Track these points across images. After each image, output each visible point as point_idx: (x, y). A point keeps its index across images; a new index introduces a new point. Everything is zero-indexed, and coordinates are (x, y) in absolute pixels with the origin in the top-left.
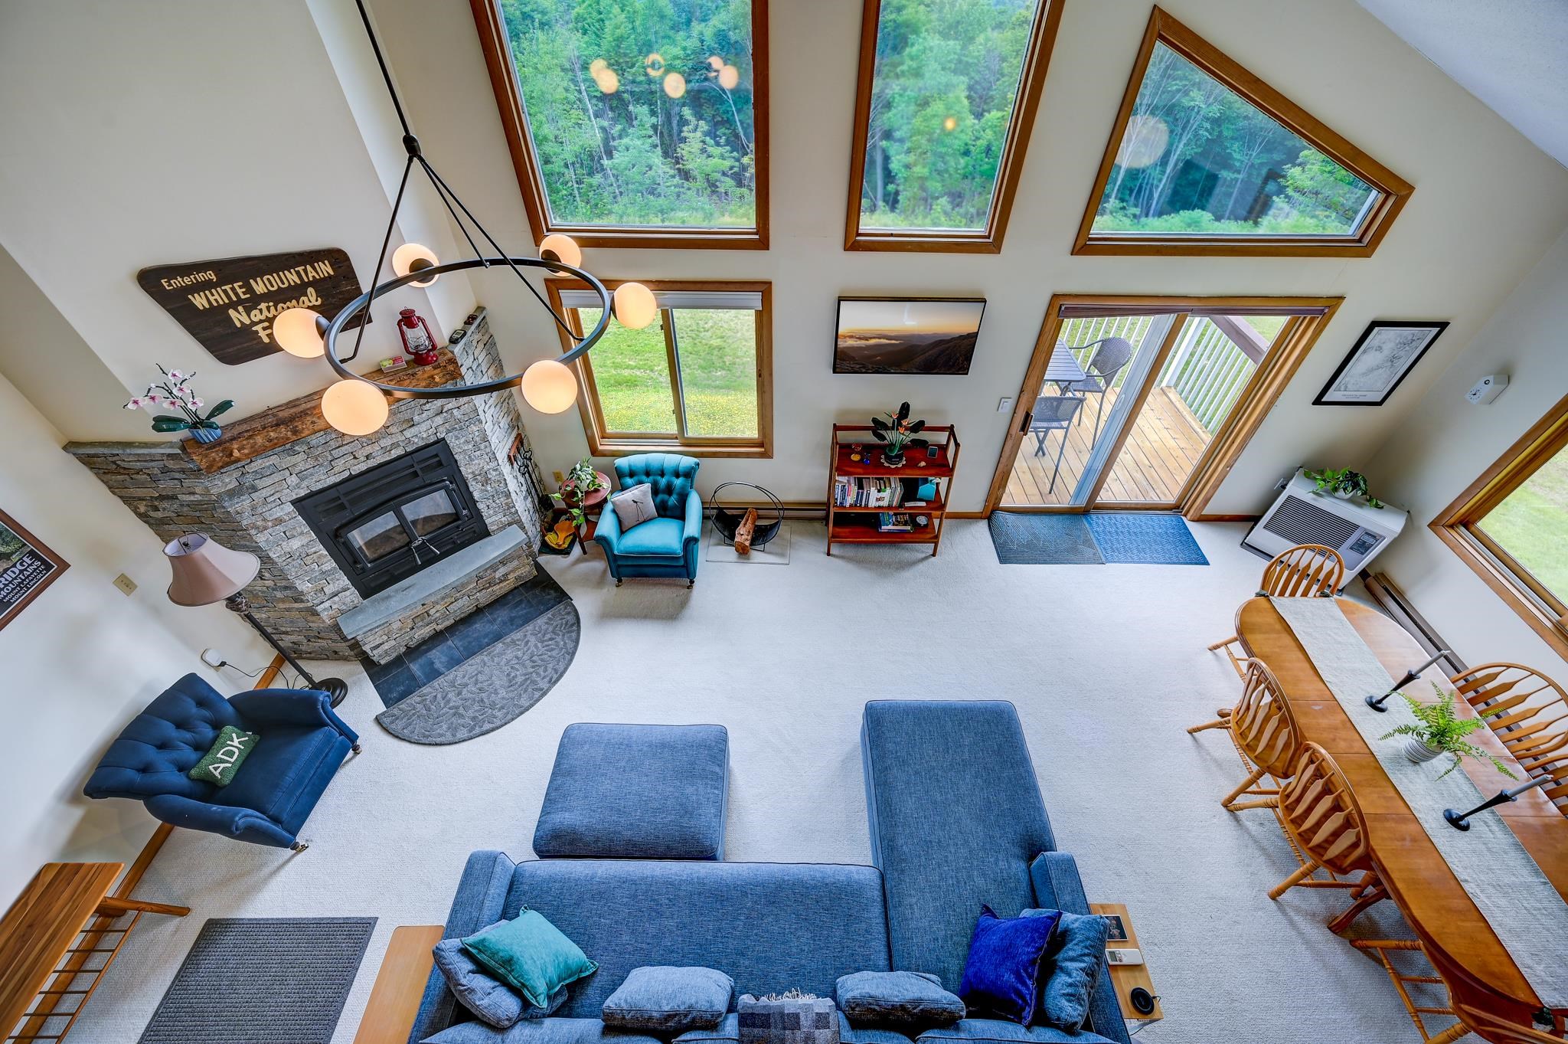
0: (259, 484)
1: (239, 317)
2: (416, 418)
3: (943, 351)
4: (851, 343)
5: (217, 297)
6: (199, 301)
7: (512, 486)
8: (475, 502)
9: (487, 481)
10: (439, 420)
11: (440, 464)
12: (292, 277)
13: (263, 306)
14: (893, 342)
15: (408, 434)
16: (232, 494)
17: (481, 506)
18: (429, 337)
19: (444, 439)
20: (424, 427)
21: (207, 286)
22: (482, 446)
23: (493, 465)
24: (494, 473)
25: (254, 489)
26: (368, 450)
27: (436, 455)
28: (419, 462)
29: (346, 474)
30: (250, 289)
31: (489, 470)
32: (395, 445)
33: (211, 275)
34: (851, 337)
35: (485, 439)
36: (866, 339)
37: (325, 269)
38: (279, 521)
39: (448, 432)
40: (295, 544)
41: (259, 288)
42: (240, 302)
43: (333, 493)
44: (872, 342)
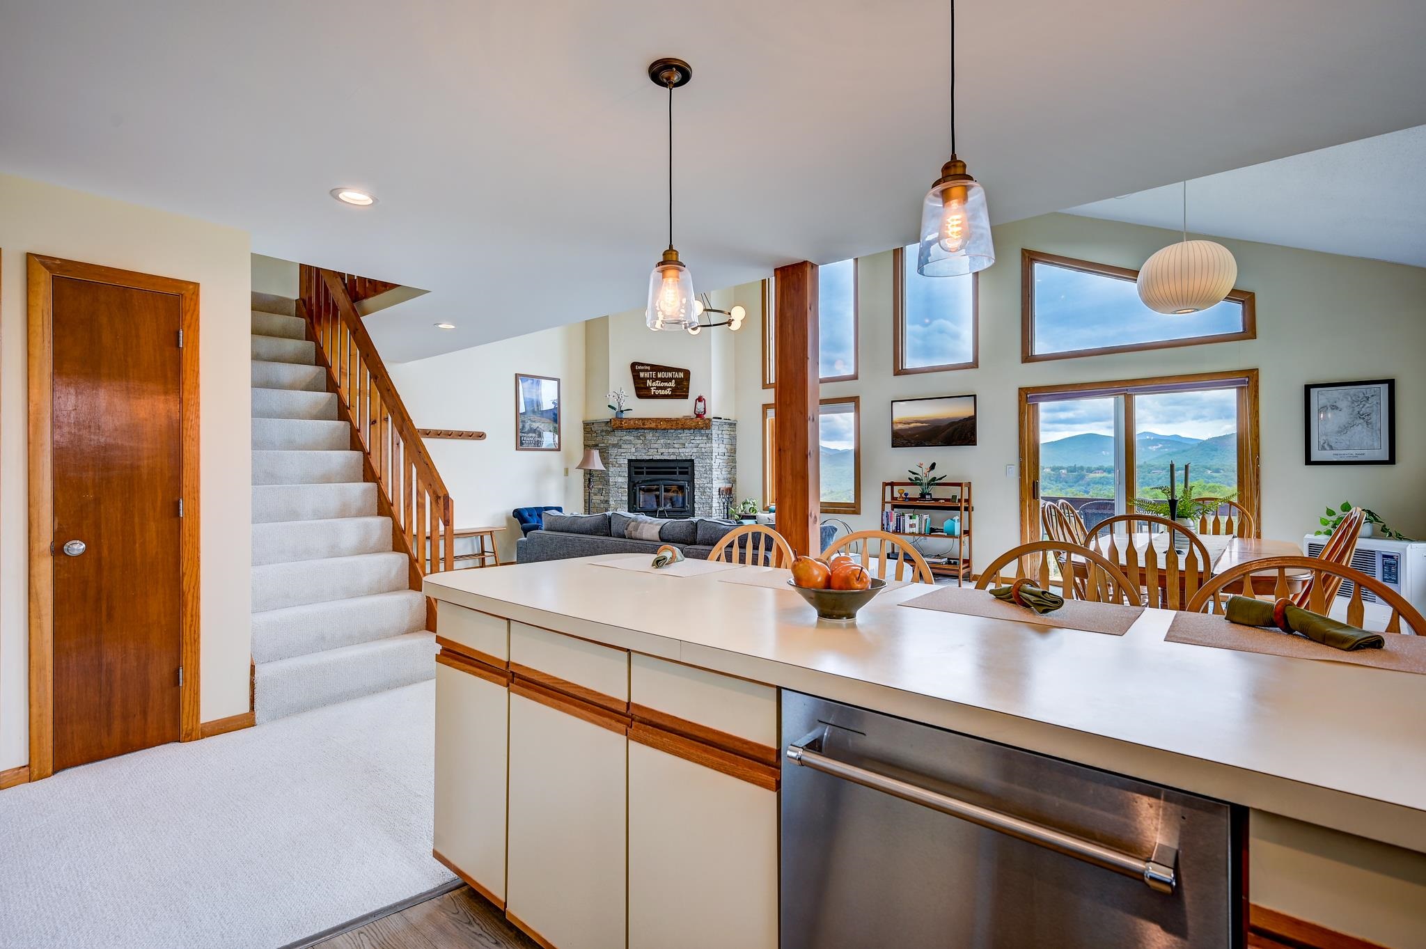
0: (624, 446)
1: (649, 383)
2: (686, 445)
3: (956, 429)
4: (900, 426)
5: (647, 375)
6: (642, 375)
7: (715, 504)
8: (694, 502)
9: (703, 493)
10: (695, 450)
11: (686, 473)
12: (670, 375)
13: (657, 382)
14: (924, 424)
15: (681, 450)
16: (614, 446)
17: (696, 506)
18: (705, 408)
19: (693, 460)
20: (687, 450)
21: (647, 371)
22: (708, 472)
23: (709, 485)
24: (709, 490)
25: (620, 447)
26: (663, 450)
27: (687, 468)
28: (680, 468)
29: (651, 458)
30: (656, 374)
31: (707, 487)
32: (673, 454)
33: (649, 368)
34: (900, 423)
35: (711, 470)
36: (909, 423)
37: (681, 375)
38: (620, 466)
39: (697, 457)
40: (620, 480)
41: (659, 376)
42: (652, 378)
43: (643, 465)
44: (912, 425)
